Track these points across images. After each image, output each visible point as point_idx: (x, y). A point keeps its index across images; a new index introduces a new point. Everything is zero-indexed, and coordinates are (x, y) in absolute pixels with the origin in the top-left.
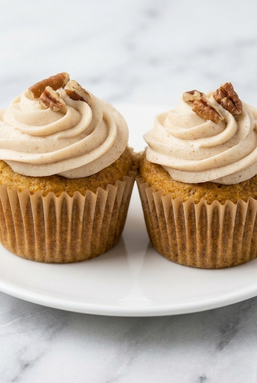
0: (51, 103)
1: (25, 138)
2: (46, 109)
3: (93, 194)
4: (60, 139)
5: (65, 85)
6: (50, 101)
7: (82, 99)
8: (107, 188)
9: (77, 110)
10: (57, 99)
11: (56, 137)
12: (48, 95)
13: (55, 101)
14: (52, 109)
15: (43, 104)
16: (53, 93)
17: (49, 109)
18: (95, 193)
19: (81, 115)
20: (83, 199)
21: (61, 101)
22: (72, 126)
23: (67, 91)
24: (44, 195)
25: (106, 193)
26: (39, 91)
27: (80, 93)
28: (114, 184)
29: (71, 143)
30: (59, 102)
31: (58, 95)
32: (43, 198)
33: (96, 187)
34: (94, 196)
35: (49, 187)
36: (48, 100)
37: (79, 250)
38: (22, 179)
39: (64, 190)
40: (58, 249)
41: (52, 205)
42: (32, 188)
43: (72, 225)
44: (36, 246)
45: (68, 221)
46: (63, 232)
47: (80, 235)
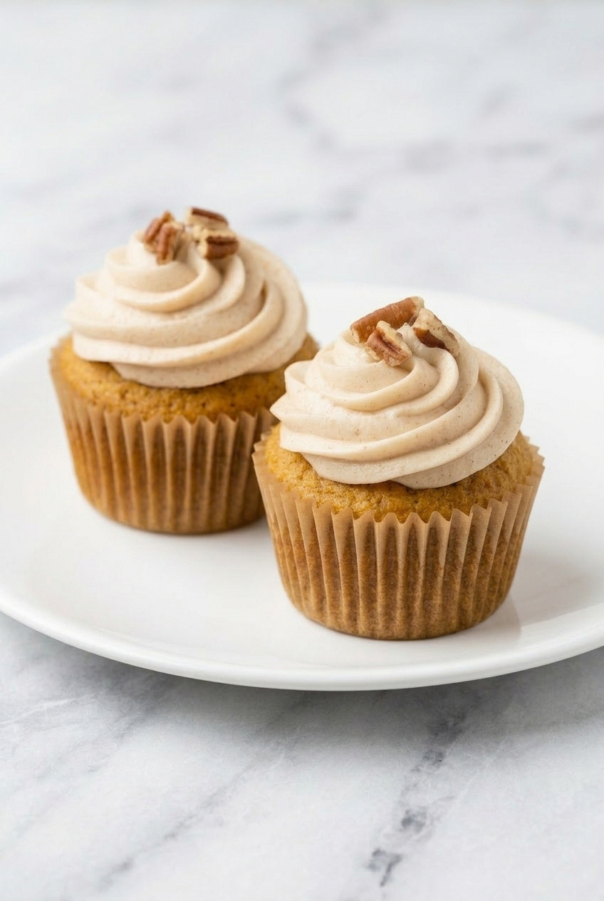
0: (386, 351)
1: (340, 415)
2: (377, 361)
3: (464, 515)
4: (399, 416)
5: (415, 318)
6: (385, 348)
7: (442, 345)
8: (489, 507)
9: (433, 364)
10: (397, 344)
11: (391, 413)
12: (380, 336)
13: (393, 348)
14: (387, 361)
15: (373, 353)
16: (392, 335)
17: (382, 362)
18: (468, 514)
19: (439, 374)
20: (446, 526)
21: (404, 347)
22: (421, 394)
23: (414, 329)
24: (378, 520)
25: (486, 514)
26: (369, 328)
27: (438, 334)
28: (500, 498)
29: (418, 424)
30: (399, 350)
31: (400, 335)
32: (376, 525)
33: (469, 506)
34: (467, 520)
35: (386, 503)
36: (381, 346)
37: (436, 616)
38: (337, 489)
39: (414, 510)
40: (399, 614)
41: (391, 533)
42: (356, 506)
43: (426, 573)
44: (361, 610)
45: (419, 566)
46: (410, 584)
47: (439, 592)
